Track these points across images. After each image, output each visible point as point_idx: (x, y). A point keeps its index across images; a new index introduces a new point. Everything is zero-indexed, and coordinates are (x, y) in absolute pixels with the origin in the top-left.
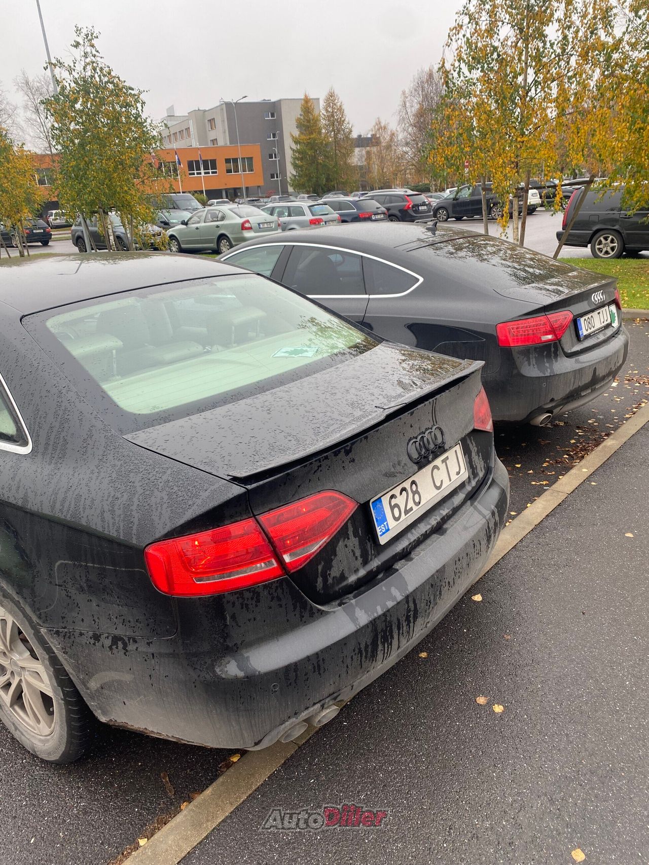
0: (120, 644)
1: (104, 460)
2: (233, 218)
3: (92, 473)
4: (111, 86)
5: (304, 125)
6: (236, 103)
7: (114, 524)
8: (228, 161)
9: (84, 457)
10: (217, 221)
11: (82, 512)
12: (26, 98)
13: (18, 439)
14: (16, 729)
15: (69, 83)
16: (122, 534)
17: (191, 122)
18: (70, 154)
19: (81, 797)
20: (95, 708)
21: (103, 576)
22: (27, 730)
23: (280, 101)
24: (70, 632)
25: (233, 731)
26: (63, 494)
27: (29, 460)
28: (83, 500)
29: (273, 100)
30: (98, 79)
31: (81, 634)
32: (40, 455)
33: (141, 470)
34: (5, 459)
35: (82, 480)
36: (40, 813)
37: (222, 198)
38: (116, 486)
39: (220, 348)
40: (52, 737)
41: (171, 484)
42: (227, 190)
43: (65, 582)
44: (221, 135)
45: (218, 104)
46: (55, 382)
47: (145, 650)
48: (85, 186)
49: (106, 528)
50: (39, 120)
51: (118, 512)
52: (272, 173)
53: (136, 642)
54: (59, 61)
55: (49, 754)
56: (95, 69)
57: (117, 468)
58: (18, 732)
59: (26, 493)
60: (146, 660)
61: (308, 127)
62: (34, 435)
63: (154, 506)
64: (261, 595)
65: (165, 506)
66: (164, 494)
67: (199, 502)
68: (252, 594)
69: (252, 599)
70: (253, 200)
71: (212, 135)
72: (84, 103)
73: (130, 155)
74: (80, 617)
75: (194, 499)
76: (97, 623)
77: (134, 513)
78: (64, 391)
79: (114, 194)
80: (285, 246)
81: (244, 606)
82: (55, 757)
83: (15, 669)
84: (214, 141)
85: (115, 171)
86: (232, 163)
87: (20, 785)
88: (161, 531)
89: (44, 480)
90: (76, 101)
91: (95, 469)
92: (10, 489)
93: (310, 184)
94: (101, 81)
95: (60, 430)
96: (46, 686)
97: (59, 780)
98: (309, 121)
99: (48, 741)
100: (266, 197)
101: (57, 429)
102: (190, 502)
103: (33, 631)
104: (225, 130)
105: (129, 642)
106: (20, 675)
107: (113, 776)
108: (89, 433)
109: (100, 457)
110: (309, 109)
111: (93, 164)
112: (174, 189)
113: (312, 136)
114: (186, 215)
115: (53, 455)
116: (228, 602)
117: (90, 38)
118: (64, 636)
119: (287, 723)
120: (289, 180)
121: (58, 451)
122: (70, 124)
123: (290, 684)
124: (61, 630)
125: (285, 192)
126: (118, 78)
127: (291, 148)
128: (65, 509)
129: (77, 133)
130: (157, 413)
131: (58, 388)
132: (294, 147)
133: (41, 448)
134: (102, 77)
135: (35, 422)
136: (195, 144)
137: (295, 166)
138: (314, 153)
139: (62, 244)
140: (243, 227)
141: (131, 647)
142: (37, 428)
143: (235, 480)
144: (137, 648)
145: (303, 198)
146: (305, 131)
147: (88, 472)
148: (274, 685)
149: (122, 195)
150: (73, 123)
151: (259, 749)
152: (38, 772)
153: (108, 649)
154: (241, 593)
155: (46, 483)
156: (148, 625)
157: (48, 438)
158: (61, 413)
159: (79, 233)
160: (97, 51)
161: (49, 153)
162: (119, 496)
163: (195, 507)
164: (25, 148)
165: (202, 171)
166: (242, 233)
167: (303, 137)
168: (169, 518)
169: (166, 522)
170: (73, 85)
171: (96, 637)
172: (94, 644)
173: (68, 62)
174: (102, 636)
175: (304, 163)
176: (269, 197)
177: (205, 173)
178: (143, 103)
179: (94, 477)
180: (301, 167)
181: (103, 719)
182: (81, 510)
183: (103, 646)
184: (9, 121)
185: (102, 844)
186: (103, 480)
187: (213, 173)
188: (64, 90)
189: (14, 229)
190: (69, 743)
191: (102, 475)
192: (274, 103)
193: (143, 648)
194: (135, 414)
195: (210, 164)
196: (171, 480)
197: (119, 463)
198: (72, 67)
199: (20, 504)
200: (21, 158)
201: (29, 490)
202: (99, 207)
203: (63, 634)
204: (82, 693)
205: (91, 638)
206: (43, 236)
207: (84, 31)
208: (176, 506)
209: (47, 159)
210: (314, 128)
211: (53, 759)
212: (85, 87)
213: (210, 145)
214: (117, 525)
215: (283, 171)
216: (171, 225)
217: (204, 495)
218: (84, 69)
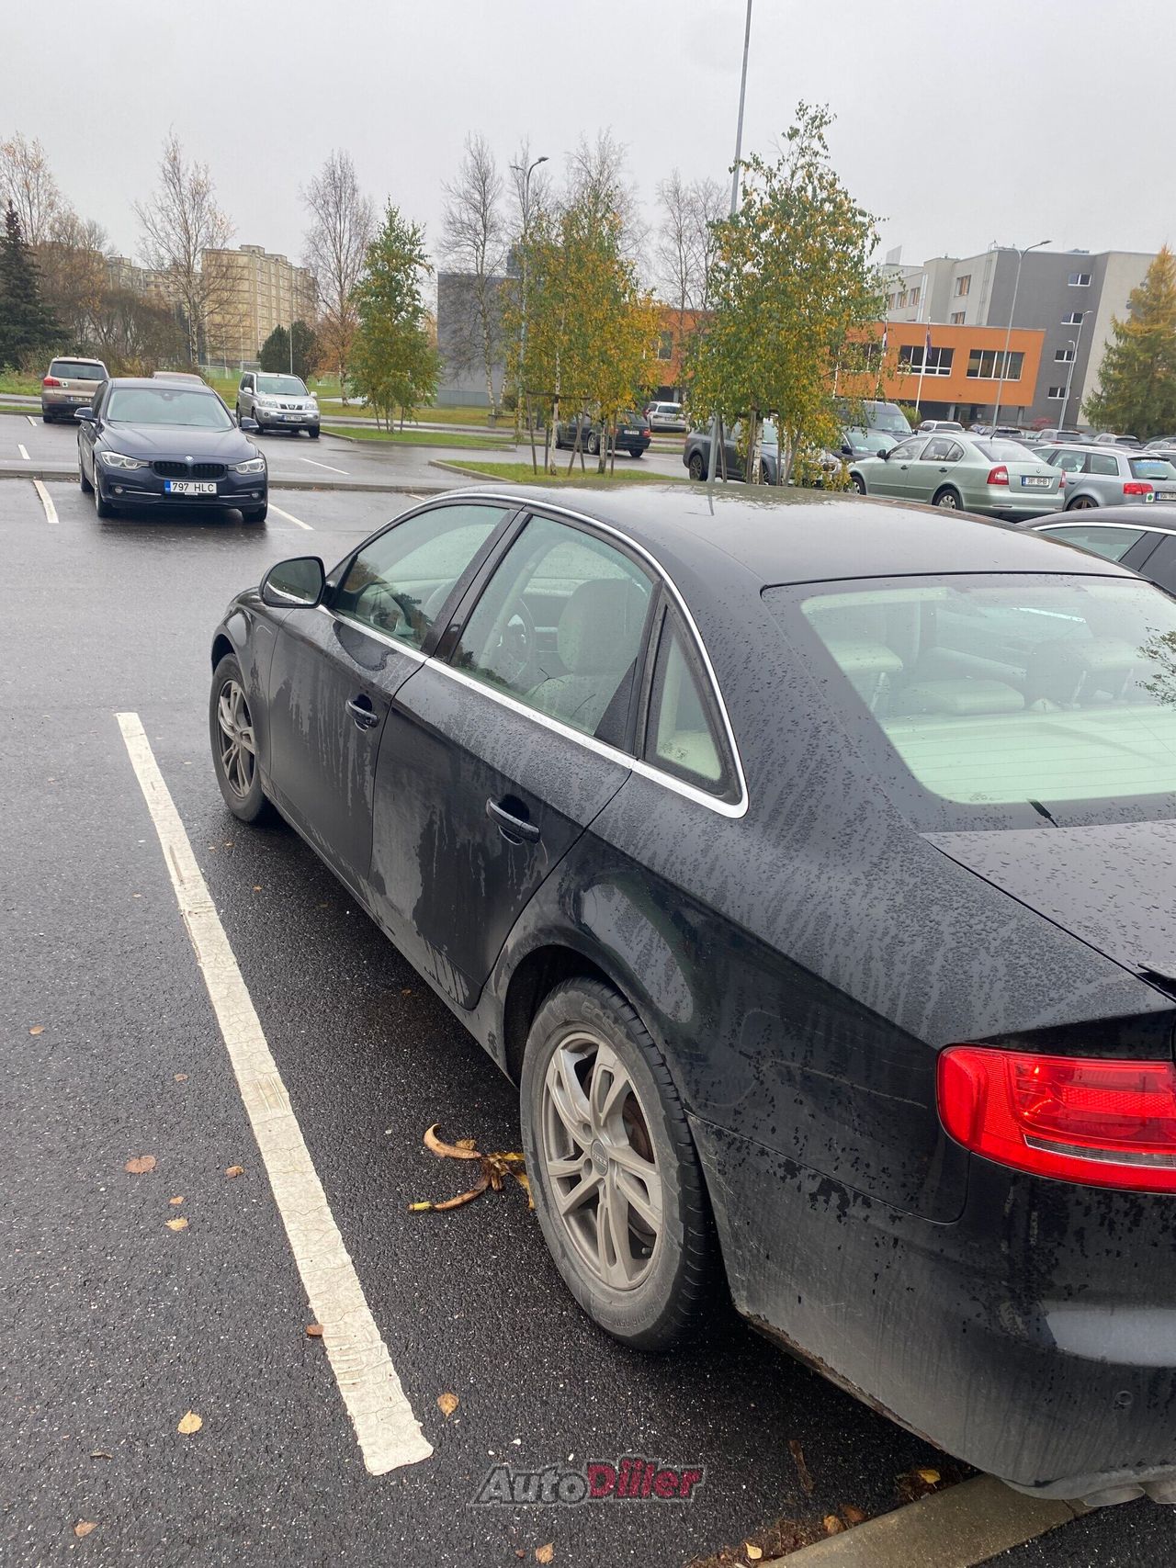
0: (835, 1199)
1: (883, 867)
2: (974, 459)
3: (856, 881)
4: (828, 207)
5: (1144, 305)
6: (1024, 253)
7: (888, 986)
8: (975, 354)
9: (843, 851)
10: (944, 460)
11: (826, 947)
12: (669, 215)
13: (725, 788)
14: (564, 1254)
15: (762, 199)
16: (900, 1009)
17: (925, 278)
18: (730, 314)
19: (651, 1419)
20: (739, 1284)
21: (839, 1069)
22: (582, 1264)
23: (1106, 256)
24: (742, 1142)
25: (1003, 1442)
26: (795, 904)
27: (737, 829)
28: (832, 925)
29: (1092, 253)
30: (810, 193)
31: (763, 1152)
32: (759, 826)
33: (955, 905)
34: (694, 816)
35: (834, 889)
36: (585, 1414)
37: (946, 420)
38: (901, 919)
39: (1050, 706)
40: (630, 1297)
41: (1015, 947)
42: (958, 406)
43: (759, 1053)
44: (974, 308)
45: (986, 251)
46: (810, 710)
47: (882, 1226)
48: (738, 368)
49: (871, 988)
50: (678, 254)
51: (899, 968)
52: (1054, 386)
53: (869, 1206)
54: (756, 160)
55: (617, 1321)
56: (810, 176)
57: (906, 889)
58: (566, 1261)
59: (725, 882)
60: (877, 1245)
61: (1152, 309)
62: (756, 789)
63: (976, 979)
64: (1146, 1214)
65: (999, 985)
66: (1000, 962)
67: (1073, 998)
68: (1128, 1205)
69: (1126, 1214)
70: (1006, 432)
71: (958, 305)
72: (778, 232)
73: (829, 326)
74: (771, 1122)
75: (1062, 991)
76: (800, 1145)
77: (933, 979)
78: (824, 729)
79: (783, 389)
80: (1147, 532)
81: (1107, 1222)
82: (625, 1331)
83: (597, 1158)
84: (959, 316)
85: (796, 350)
86: (983, 360)
87: (557, 1350)
88: (982, 1029)
89: (761, 871)
90: (764, 227)
91: (862, 877)
92: (696, 868)
93: (1127, 416)
94: (815, 195)
95: (805, 793)
96: (650, 1209)
97: (618, 1371)
98: (1157, 297)
99: (620, 1299)
100: (1032, 429)
101: (799, 791)
102: (1053, 994)
103: (664, 1113)
104: (985, 299)
105: (855, 1201)
106: (603, 1170)
107: (707, 1406)
108: (859, 812)
109: (875, 860)
110: (1163, 274)
111: (764, 335)
112: (883, 394)
113: (1156, 327)
114: (888, 443)
115: (784, 833)
116: (1078, 1203)
117: (818, 121)
118: (730, 1144)
119: (1114, 1474)
120: (1084, 401)
121: (795, 829)
122: (745, 264)
123: (1156, 1405)
124: (727, 1132)
125: (1070, 423)
126: (846, 194)
127: (1106, 344)
128: (795, 931)
129: (749, 280)
130: (984, 807)
131: (813, 721)
132: (1114, 342)
133: (763, 816)
134: (818, 191)
135: (761, 769)
136: (922, 316)
137: (1105, 378)
138: (1152, 358)
139: (664, 460)
140: (992, 478)
141: (856, 1210)
142: (762, 778)
143: (1152, 978)
144: (868, 1217)
145: (1108, 440)
146: (1145, 314)
147: (849, 879)
148: (1124, 1395)
149: (795, 392)
150: (749, 263)
151: (1038, 1495)
152: (584, 1339)
153: (807, 1196)
154: (1108, 1196)
155: (764, 876)
156: (904, 1185)
157: (781, 801)
158: (813, 765)
159: (699, 446)
160: (825, 147)
161: (679, 307)
162: (907, 939)
163: (1062, 1006)
164: (655, 297)
165: (924, 367)
166: (986, 488)
167: (1135, 326)
168: (1005, 1010)
169: (998, 1016)
170: (767, 200)
171: (791, 1169)
172: (783, 1179)
173: (769, 161)
174: (802, 1171)
175: (1126, 376)
176: (1037, 430)
177: (927, 371)
178: (877, 240)
179: (860, 890)
180: (1117, 382)
181: (744, 1308)
182: (827, 941)
183: (799, 1188)
184: (633, 251)
185: (683, 1519)
186: (875, 902)
187: (941, 372)
188: (750, 208)
189: (603, 424)
190: (663, 1320)
191: (875, 892)
192: (1095, 257)
193: (879, 1221)
194: (943, 800)
195: (942, 357)
196: (1015, 941)
197: (913, 881)
198: (775, 170)
199: (709, 898)
200: (645, 311)
201: (731, 880)
202: (753, 408)
203: (728, 1140)
204: (725, 1250)
205: (780, 1166)
206: (638, 441)
207: (811, 112)
208: (1022, 992)
209: (673, 318)
210: (1163, 312)
211: (618, 1333)
212: (786, 206)
213: (949, 322)
214: (895, 990)
215: (1077, 389)
216: (855, 455)
217: (1085, 990)
218: (793, 176)
